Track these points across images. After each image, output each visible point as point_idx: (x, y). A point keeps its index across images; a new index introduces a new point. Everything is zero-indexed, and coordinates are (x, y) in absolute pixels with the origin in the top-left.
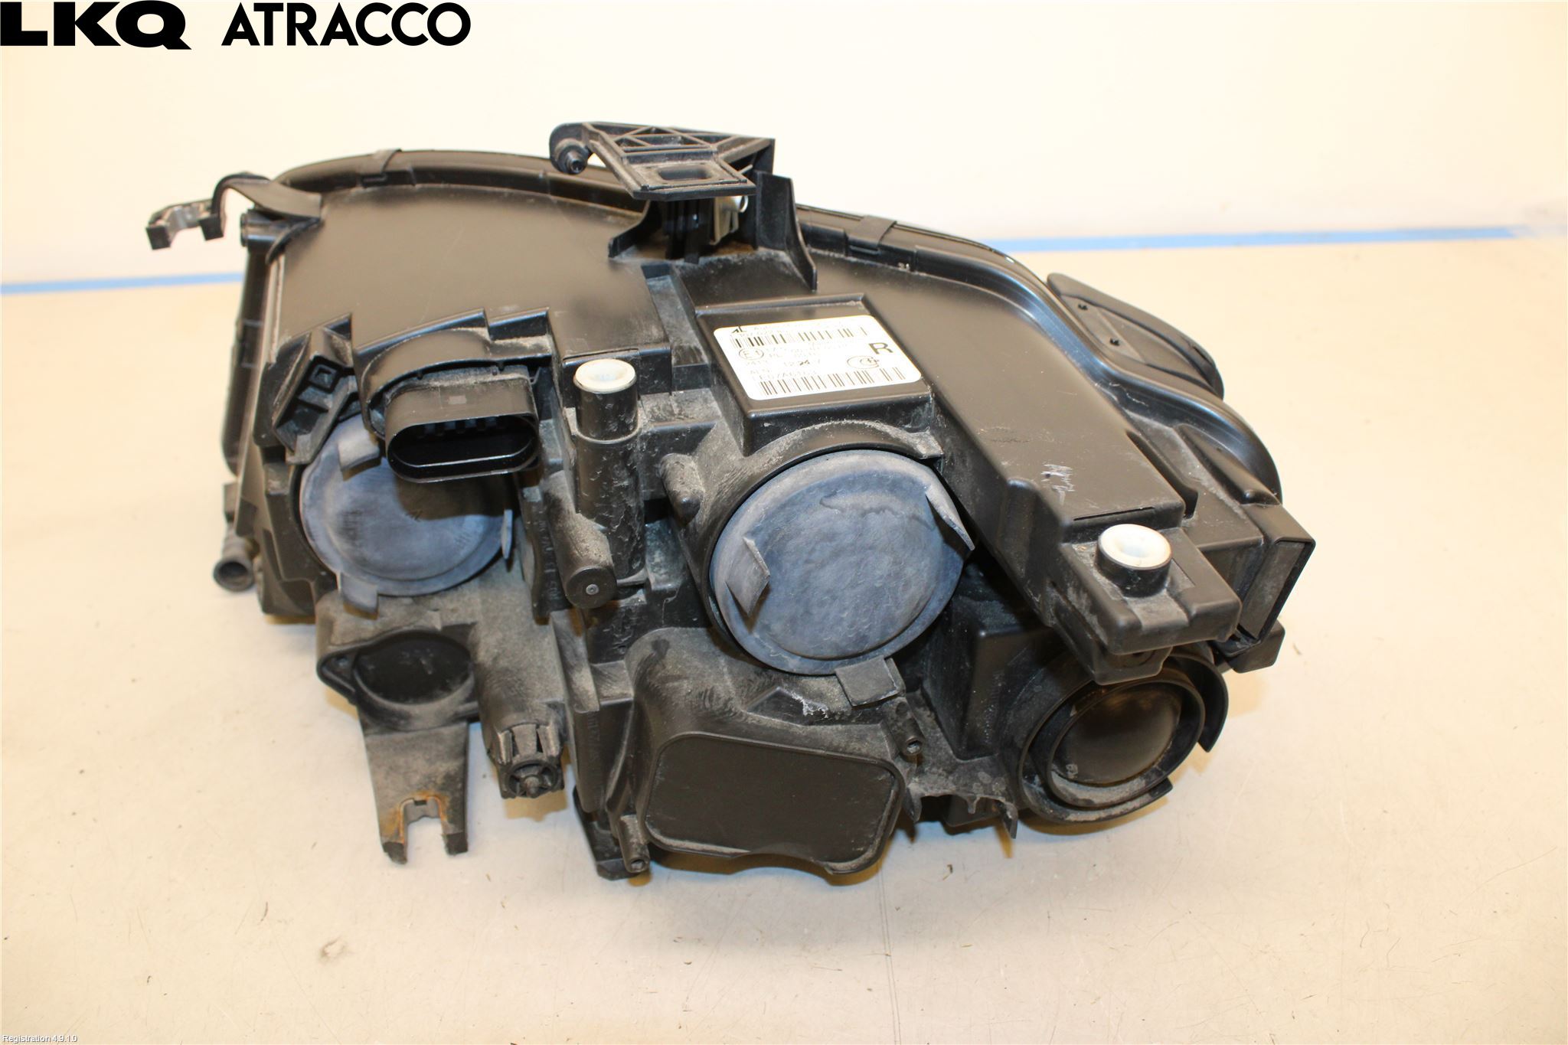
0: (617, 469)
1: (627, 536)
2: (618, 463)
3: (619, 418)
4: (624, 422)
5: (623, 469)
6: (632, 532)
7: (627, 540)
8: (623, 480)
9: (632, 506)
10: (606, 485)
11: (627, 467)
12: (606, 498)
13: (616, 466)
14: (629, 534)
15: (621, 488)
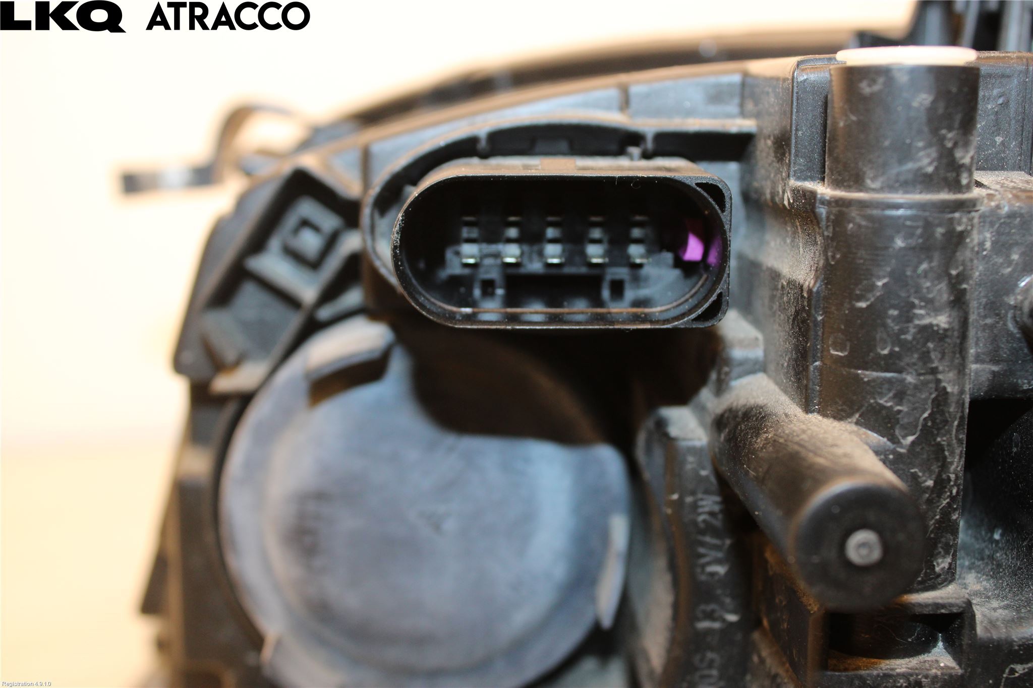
0: (926, 274)
1: (931, 472)
2: (930, 259)
3: (942, 139)
4: (950, 153)
5: (939, 278)
6: (944, 466)
7: (930, 483)
8: (937, 311)
9: (949, 389)
10: (894, 319)
11: (949, 275)
12: (892, 354)
13: (924, 266)
14: (935, 468)
15: (928, 332)
